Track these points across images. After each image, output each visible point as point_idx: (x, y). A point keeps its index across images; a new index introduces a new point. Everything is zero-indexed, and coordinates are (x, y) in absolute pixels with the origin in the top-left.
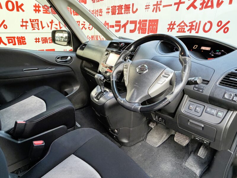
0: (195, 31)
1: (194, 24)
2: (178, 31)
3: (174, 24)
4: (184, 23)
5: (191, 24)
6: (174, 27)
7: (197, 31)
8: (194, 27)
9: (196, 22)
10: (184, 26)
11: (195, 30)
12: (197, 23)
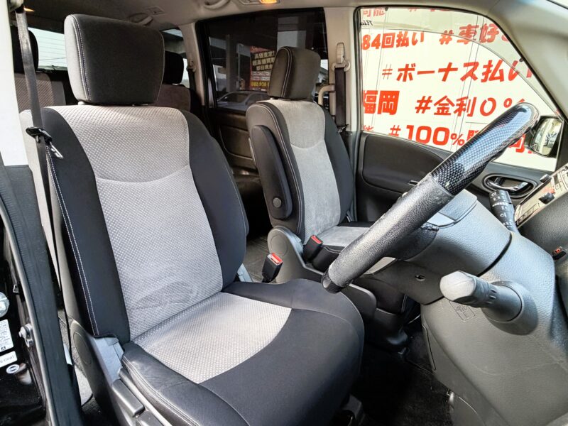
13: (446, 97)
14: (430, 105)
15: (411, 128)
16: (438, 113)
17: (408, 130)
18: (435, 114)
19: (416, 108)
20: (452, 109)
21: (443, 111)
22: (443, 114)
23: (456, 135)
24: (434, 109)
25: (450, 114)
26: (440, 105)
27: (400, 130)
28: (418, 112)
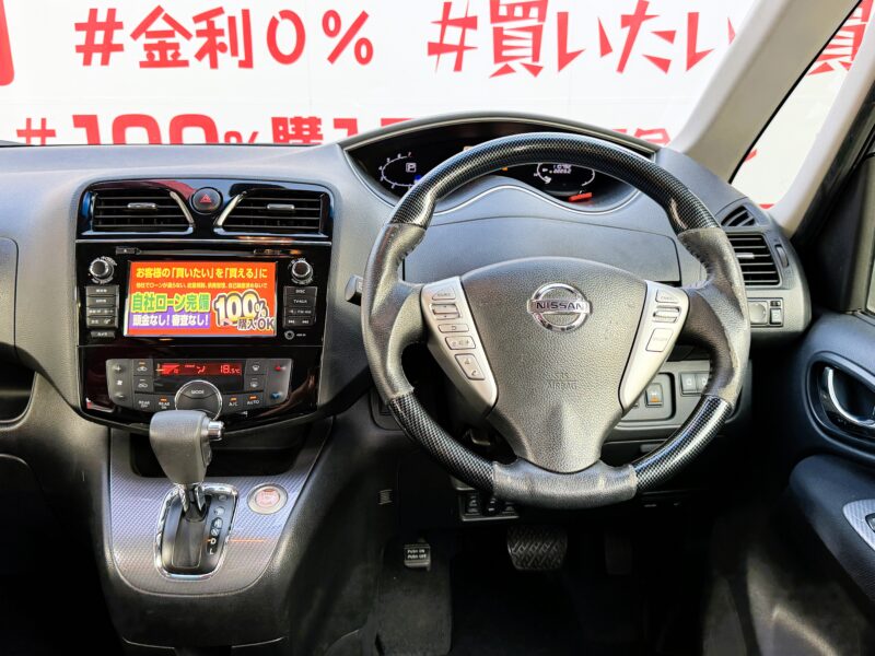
0: (236, 60)
1: (221, 22)
2: (145, 59)
3: (112, 25)
4: (168, 19)
5: (203, 25)
6: (116, 41)
7: (242, 56)
8: (225, 39)
9: (228, 12)
10: (170, 34)
11: (235, 53)
12: (232, 20)
13: (158, 10)
14: (119, 37)
15: (87, 122)
16: (149, 63)
17: (82, 132)
18: (143, 65)
19: (79, 49)
20: (189, 48)
21: (162, 55)
22: (164, 63)
23: (237, 135)
24: (135, 50)
25: (185, 63)
26: (151, 35)
27: (52, 133)
28: (87, 61)
